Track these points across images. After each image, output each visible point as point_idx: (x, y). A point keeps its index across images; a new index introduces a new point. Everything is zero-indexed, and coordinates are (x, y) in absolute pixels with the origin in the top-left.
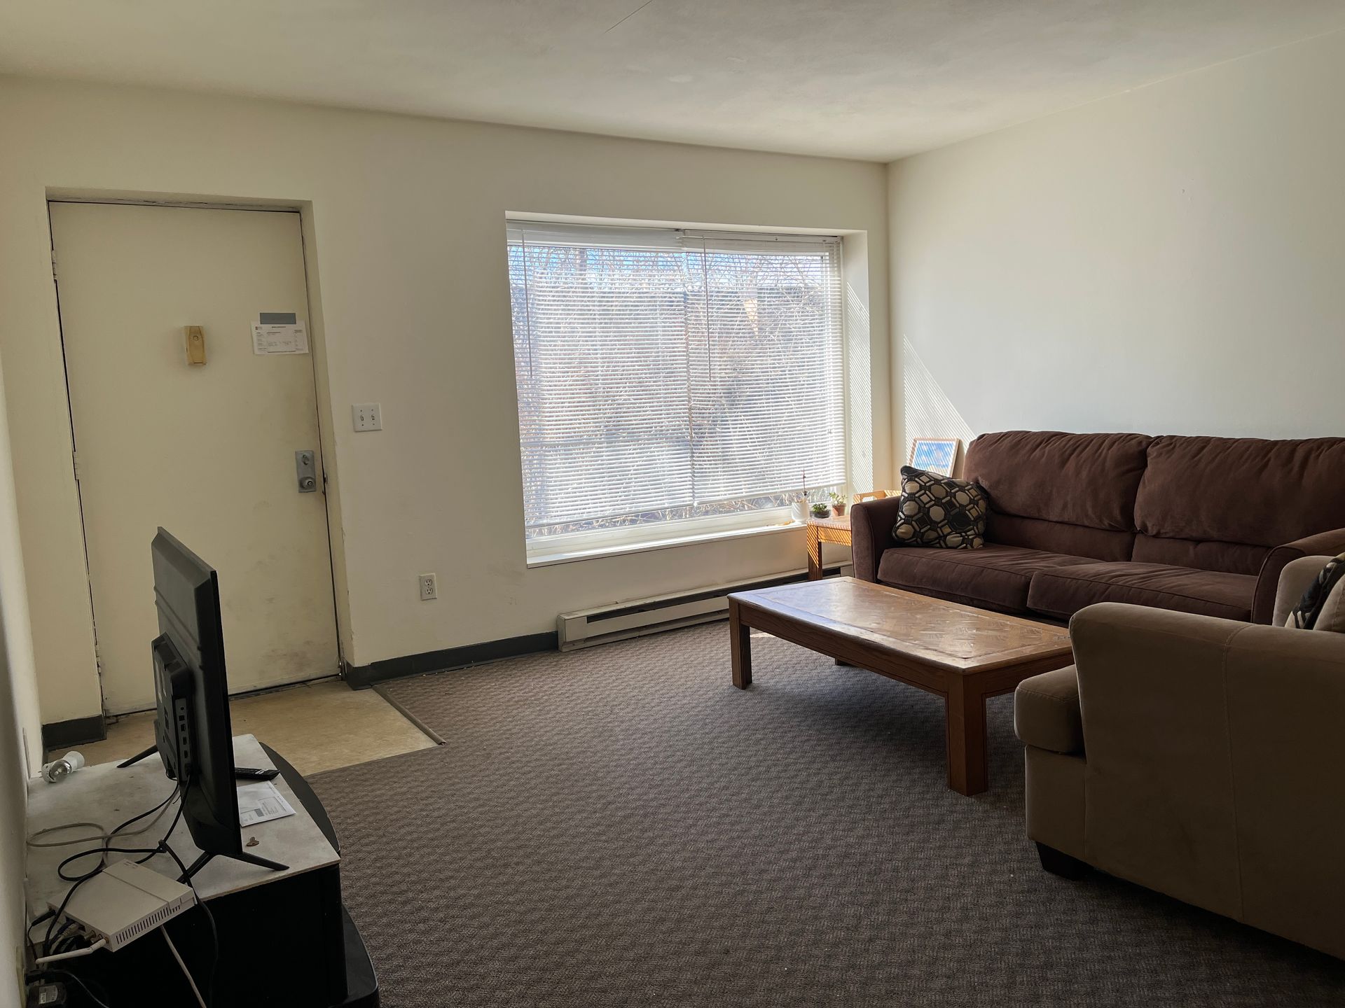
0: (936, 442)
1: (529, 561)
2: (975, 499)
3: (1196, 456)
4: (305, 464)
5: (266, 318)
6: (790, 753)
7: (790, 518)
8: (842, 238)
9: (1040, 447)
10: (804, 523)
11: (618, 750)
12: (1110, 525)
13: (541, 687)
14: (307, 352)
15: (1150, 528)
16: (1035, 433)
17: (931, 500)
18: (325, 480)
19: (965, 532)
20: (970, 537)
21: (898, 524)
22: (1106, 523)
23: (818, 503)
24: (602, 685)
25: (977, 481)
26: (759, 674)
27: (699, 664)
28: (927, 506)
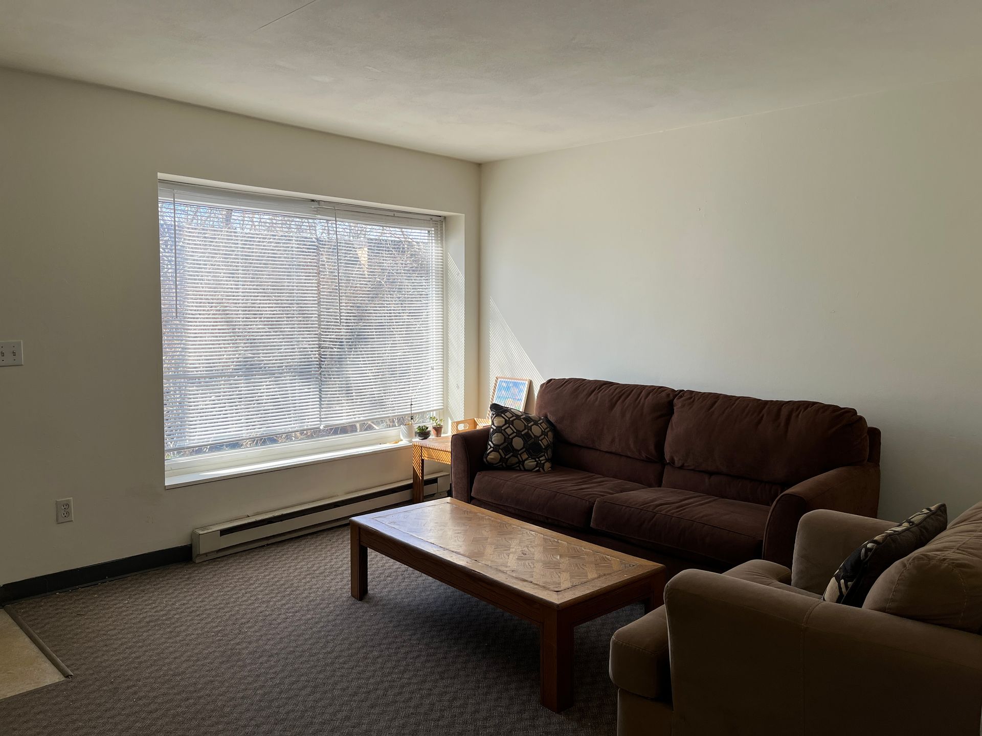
0: (513, 381)
1: (168, 482)
2: (546, 431)
3: (710, 409)
7: (398, 438)
8: (445, 218)
9: (594, 393)
10: (410, 441)
11: (245, 677)
12: (646, 456)
15: (676, 462)
16: (590, 381)
17: (514, 432)
19: (539, 458)
20: (542, 462)
21: (488, 452)
22: (644, 456)
23: (421, 425)
24: (232, 600)
25: (546, 417)
26: (374, 583)
27: (321, 573)
28: (510, 437)
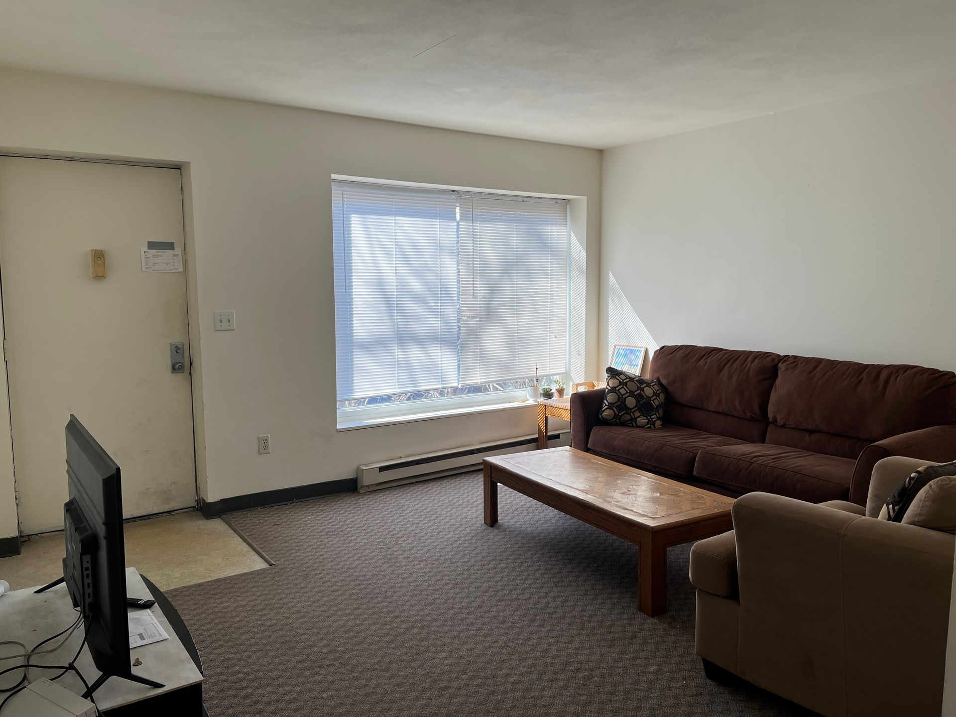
0: (629, 348)
1: (338, 427)
2: (658, 392)
3: (811, 372)
4: (177, 352)
5: (152, 245)
6: (526, 579)
7: (524, 398)
8: (569, 200)
9: (704, 358)
10: (536, 401)
11: (401, 574)
12: (751, 416)
13: (345, 521)
14: (182, 271)
15: (779, 421)
16: (701, 348)
17: (627, 393)
18: (191, 364)
19: (650, 416)
20: (653, 420)
21: (603, 409)
22: (749, 416)
23: (546, 387)
24: (390, 521)
25: (658, 380)
26: (503, 515)
27: (459, 505)
28: (624, 397)
